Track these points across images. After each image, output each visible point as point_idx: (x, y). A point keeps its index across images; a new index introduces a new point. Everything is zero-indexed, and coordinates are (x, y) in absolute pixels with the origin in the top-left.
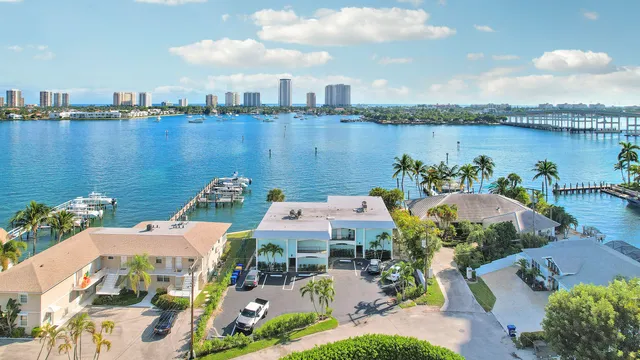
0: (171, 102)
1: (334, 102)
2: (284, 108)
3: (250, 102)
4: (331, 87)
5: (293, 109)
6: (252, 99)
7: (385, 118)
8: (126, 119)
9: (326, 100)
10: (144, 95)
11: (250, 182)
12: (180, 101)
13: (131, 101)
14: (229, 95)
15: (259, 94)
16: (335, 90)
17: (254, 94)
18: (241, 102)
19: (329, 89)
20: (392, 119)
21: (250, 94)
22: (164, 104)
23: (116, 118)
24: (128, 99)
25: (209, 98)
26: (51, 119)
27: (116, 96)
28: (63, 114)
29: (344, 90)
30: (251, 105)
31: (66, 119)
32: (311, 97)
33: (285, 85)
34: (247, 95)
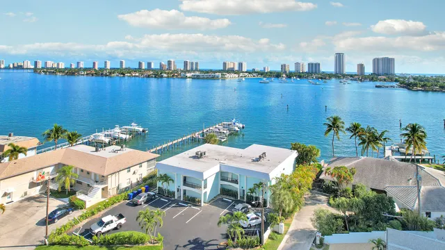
0: (258, 69)
1: (381, 71)
2: (339, 75)
3: (312, 71)
4: (378, 59)
5: (344, 76)
6: (314, 68)
7: (416, 85)
8: (223, 79)
9: (374, 70)
10: (242, 64)
11: (243, 127)
12: (265, 68)
13: (234, 68)
14: (297, 64)
15: (319, 64)
16: (381, 62)
17: (316, 64)
18: (306, 70)
19: (376, 62)
20: (422, 86)
21: (312, 64)
22: (254, 70)
23: (217, 78)
24: (232, 66)
25: (283, 66)
26: (181, 78)
27: (225, 64)
28: (188, 75)
29: (389, 62)
30: (314, 72)
31: (189, 78)
32: (361, 67)
33: (339, 58)
34: (311, 65)
